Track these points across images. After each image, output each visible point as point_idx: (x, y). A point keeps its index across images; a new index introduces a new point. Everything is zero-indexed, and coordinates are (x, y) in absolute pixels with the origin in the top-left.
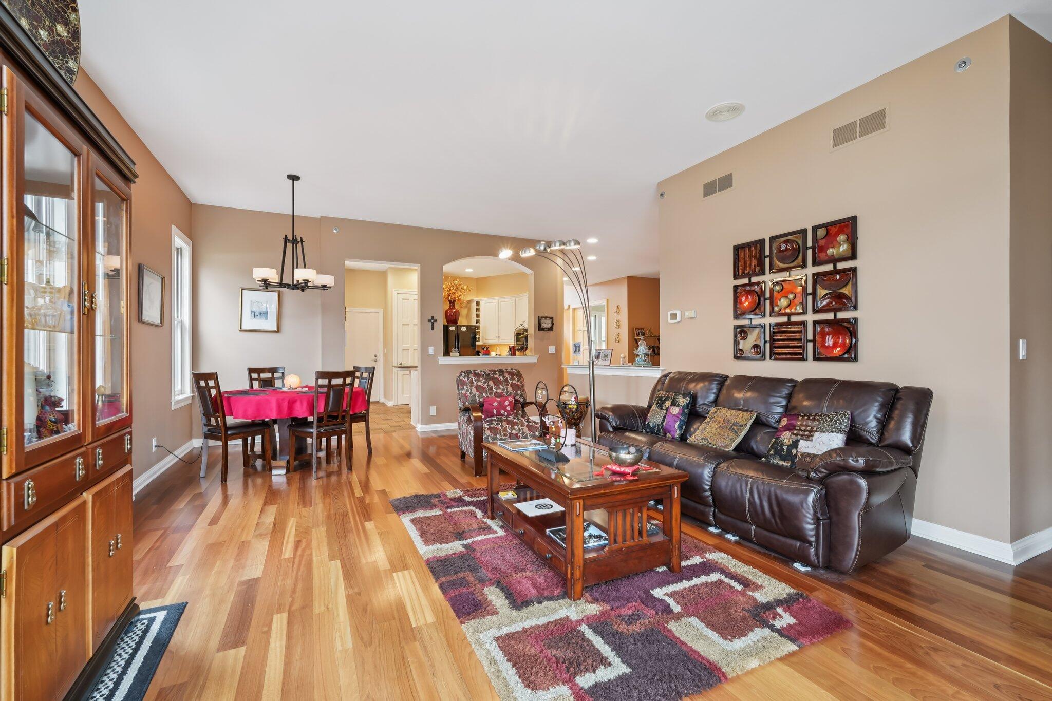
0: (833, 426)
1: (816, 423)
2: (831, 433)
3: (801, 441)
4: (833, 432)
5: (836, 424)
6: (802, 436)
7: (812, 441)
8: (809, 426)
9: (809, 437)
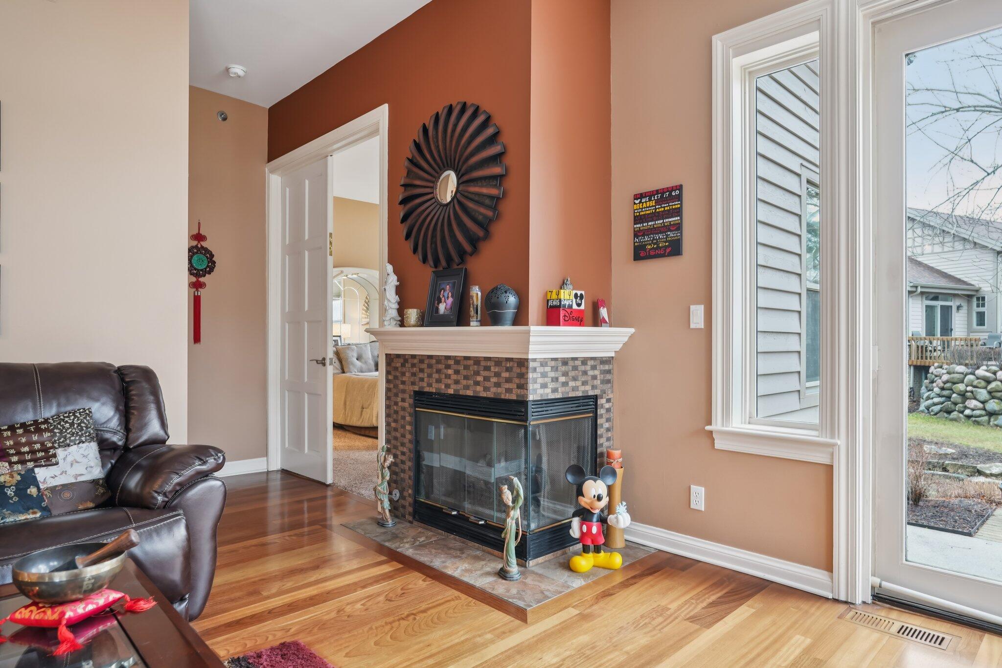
0: (80, 433)
1: (47, 435)
2: (81, 445)
3: (37, 470)
4: (83, 442)
5: (83, 430)
6: (35, 460)
7: (57, 464)
8: (35, 443)
9: (49, 459)
